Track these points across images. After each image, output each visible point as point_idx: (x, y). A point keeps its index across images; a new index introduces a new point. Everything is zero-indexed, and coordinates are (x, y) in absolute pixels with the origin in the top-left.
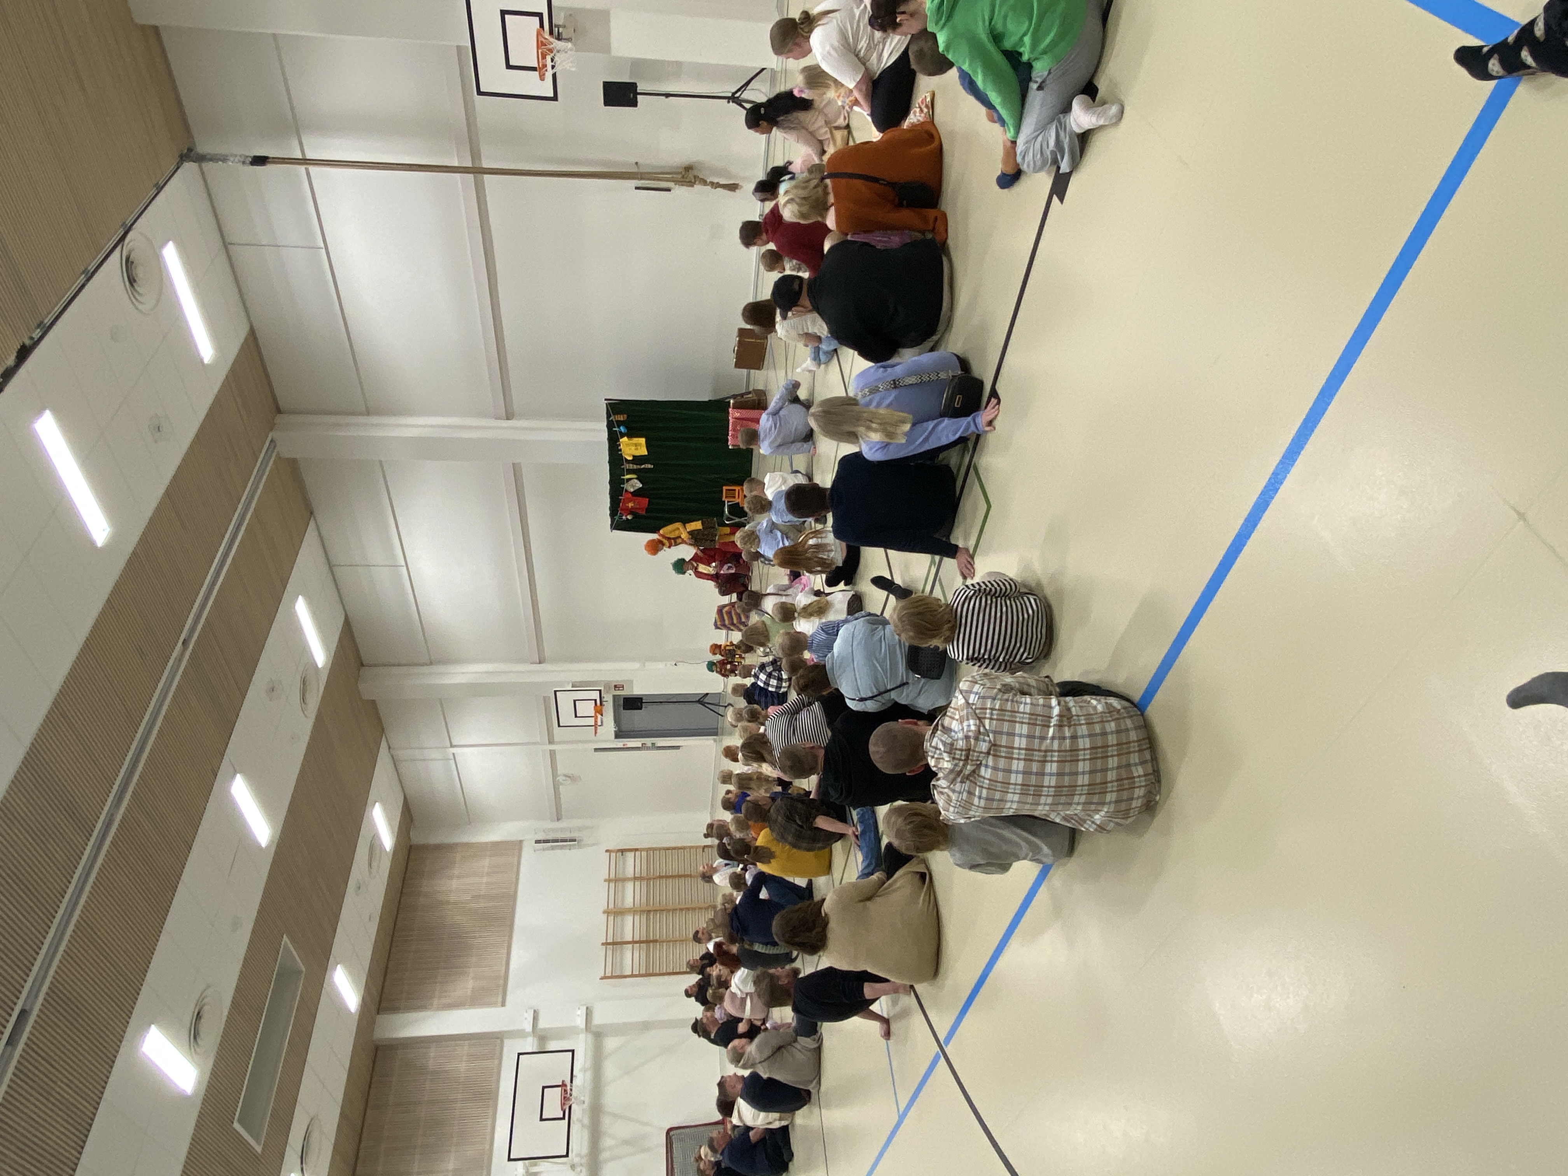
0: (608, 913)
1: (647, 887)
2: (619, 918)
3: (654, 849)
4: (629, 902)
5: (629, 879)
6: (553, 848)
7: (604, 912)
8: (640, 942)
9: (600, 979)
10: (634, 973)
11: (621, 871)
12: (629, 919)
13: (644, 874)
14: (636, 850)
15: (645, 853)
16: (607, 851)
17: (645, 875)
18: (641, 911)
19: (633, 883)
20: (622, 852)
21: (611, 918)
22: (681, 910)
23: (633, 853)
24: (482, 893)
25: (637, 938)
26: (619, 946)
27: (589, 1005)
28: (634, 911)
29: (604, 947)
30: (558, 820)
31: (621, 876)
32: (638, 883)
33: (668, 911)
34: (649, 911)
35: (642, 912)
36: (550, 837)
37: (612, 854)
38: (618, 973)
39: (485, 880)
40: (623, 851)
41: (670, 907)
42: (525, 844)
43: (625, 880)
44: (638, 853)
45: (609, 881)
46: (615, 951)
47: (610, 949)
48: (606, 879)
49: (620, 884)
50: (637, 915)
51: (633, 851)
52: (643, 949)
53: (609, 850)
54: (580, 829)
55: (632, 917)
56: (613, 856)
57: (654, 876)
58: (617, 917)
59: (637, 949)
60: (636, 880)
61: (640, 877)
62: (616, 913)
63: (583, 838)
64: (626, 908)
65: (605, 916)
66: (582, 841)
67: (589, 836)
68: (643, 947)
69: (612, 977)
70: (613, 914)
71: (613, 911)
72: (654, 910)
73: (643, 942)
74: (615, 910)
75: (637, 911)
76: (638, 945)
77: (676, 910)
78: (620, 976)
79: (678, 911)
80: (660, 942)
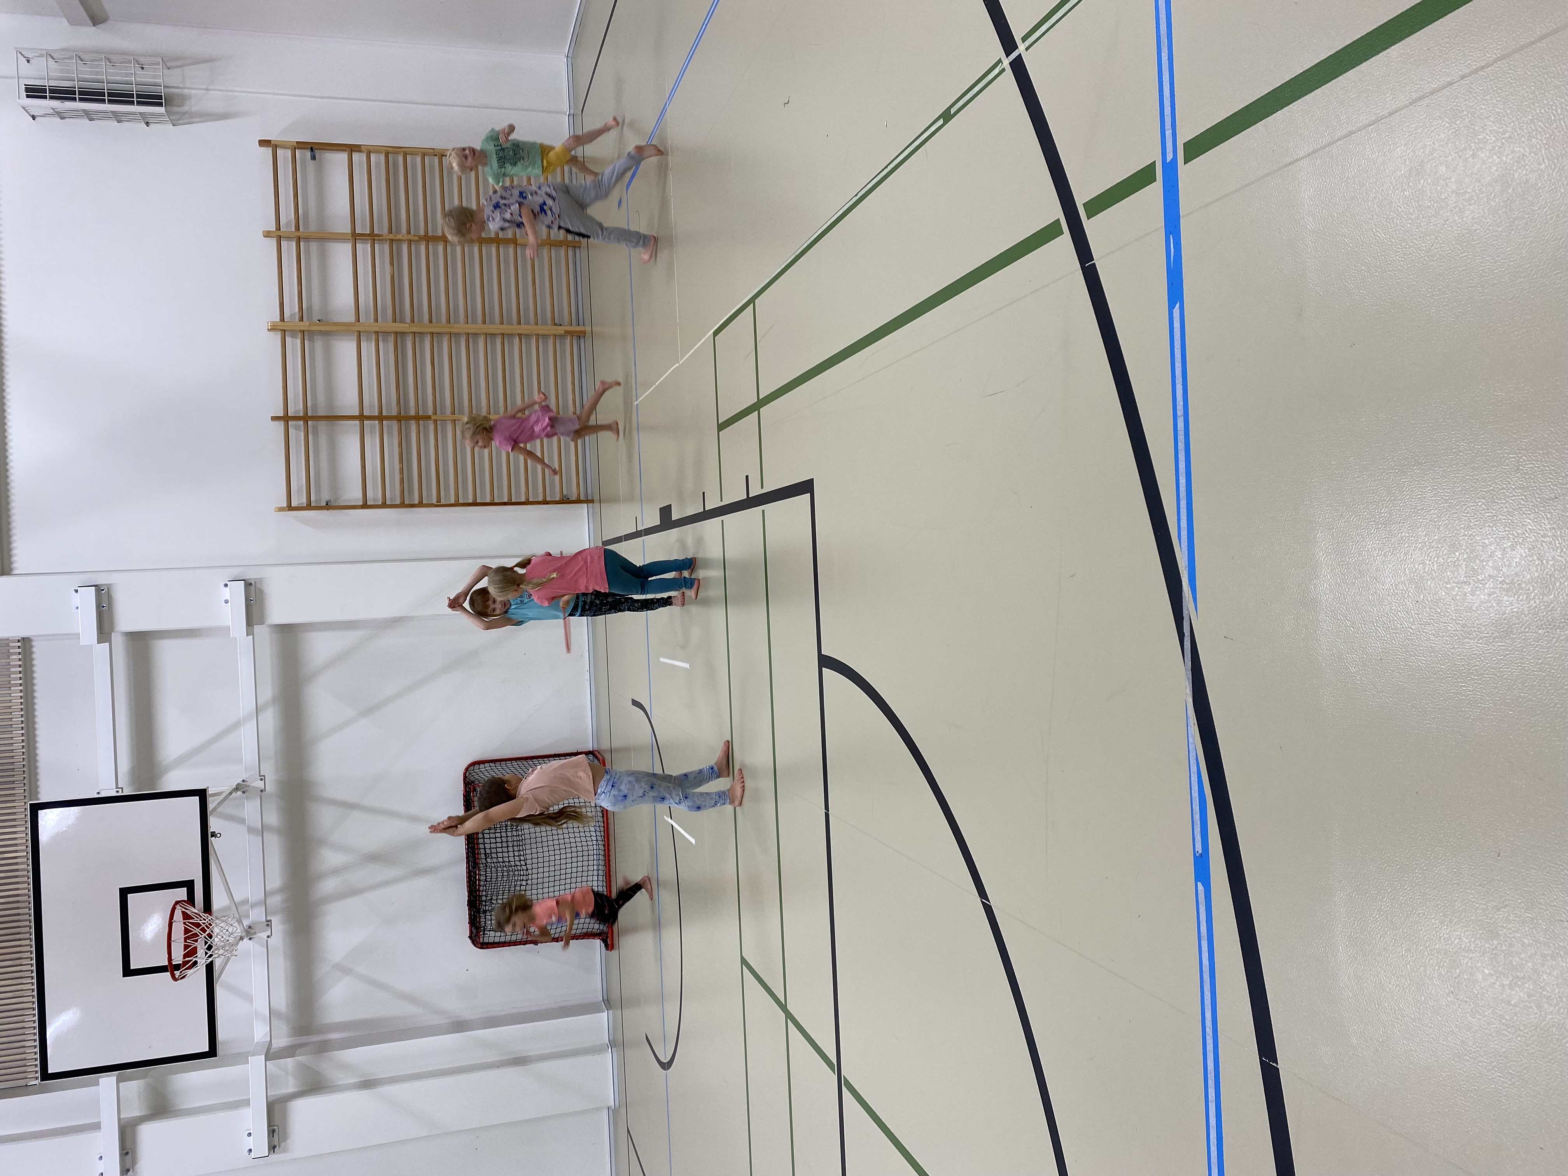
0: (284, 330)
1: (392, 264)
2: (319, 344)
3: (406, 152)
4: (341, 301)
5: (338, 238)
7: (273, 329)
8: (380, 418)
9: (276, 512)
10: (370, 496)
11: (312, 206)
13: (381, 228)
14: (354, 149)
15: (382, 157)
16: (263, 143)
17: (385, 231)
18: (377, 332)
19: (349, 246)
20: (312, 149)
21: (294, 344)
22: (493, 336)
23: (343, 157)
25: (371, 409)
26: (322, 425)
27: (251, 575)
28: (360, 332)
29: (282, 424)
30: (94, 19)
31: (313, 228)
32: (364, 249)
33: (454, 335)
34: (401, 334)
35: (380, 334)
36: (77, 79)
37: (280, 152)
38: (325, 498)
40: (314, 149)
41: (461, 327)
43: (326, 238)
44: (359, 156)
45: (277, 235)
46: (313, 435)
47: (297, 428)
48: (269, 232)
49: (314, 246)
50: (369, 340)
51: (346, 151)
52: (390, 434)
53: (270, 141)
54: (170, 61)
55: (354, 345)
56: (285, 158)
57: (410, 237)
58: (311, 340)
59: (372, 432)
60: (359, 239)
61: (369, 234)
62: (308, 331)
63: (186, 91)
64: (336, 324)
65: (277, 337)
66: (183, 98)
67: (205, 87)
68: (390, 428)
69: (309, 507)
70: (299, 334)
71: (299, 328)
72: (416, 333)
73: (389, 418)
74: (304, 325)
75: (367, 332)
76: (376, 423)
77: (477, 335)
78: (331, 508)
79: (483, 336)
80: (436, 421)
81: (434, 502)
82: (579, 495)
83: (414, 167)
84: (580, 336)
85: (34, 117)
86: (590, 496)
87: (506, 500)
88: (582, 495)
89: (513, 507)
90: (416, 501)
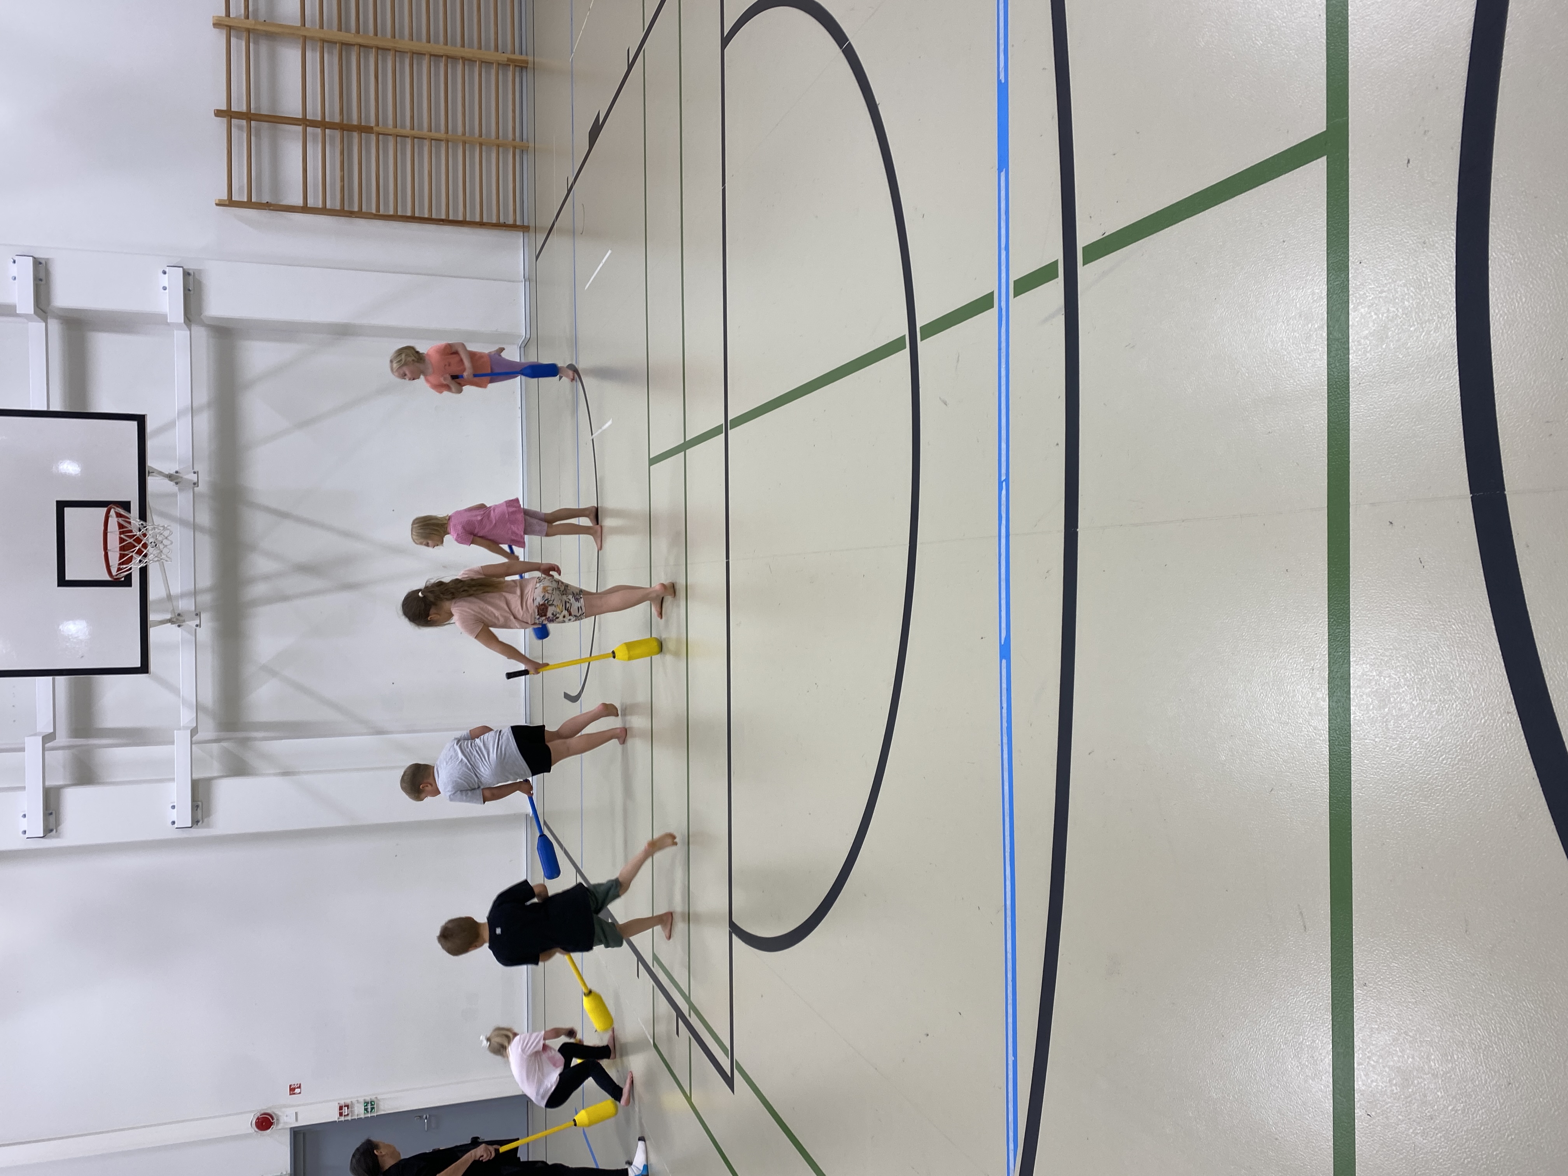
0: (230, 28)
2: (264, 47)
4: (288, 7)
7: (217, 25)
8: (323, 125)
9: (217, 205)
10: (310, 203)
12: (290, 55)
18: (323, 41)
21: (238, 45)
22: (436, 57)
25: (314, 113)
26: (265, 125)
27: (191, 266)
28: (305, 38)
29: (224, 120)
33: (399, 52)
34: (346, 46)
35: (325, 43)
38: (266, 199)
41: (405, 43)
46: (256, 136)
47: (240, 128)
50: (314, 50)
52: (332, 145)
55: (300, 52)
58: (256, 43)
59: (314, 139)
62: (254, 29)
64: (280, 24)
65: (221, 36)
68: (332, 138)
69: (249, 204)
70: (245, 34)
71: (244, 26)
72: (360, 46)
73: (332, 126)
74: (250, 23)
75: (312, 39)
76: (319, 130)
77: (421, 54)
78: (271, 208)
79: (427, 57)
80: (378, 134)
81: (374, 211)
84: (522, 67)
86: (526, 224)
87: (443, 217)
88: (518, 223)
89: (451, 227)
90: (356, 209)
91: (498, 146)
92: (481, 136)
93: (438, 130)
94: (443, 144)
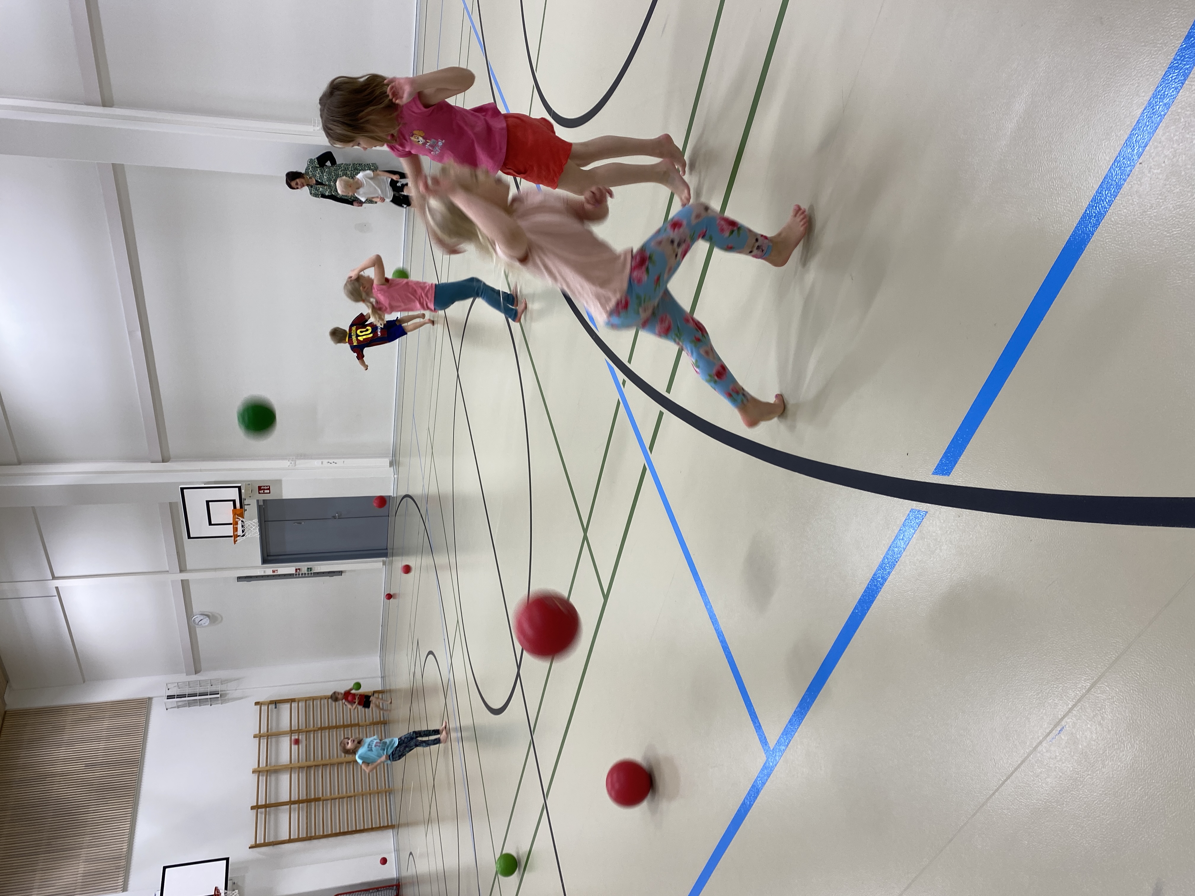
0: (259, 772)
1: (306, 740)
2: (273, 778)
3: (313, 699)
4: (284, 758)
5: (284, 733)
6: (190, 704)
7: (254, 772)
8: (299, 802)
9: (250, 848)
10: (292, 838)
11: (274, 724)
12: (285, 778)
13: (302, 726)
14: (292, 700)
15: (304, 704)
16: (257, 703)
17: (304, 728)
18: (299, 768)
19: (289, 738)
21: (263, 779)
23: (288, 706)
24: (100, 760)
25: (294, 798)
26: (272, 809)
28: (291, 768)
29: (255, 811)
30: (197, 672)
31: (274, 730)
32: (294, 737)
33: (332, 765)
34: (309, 767)
36: (187, 691)
37: (263, 706)
38: (272, 840)
39: (102, 745)
40: (276, 703)
42: (154, 701)
43: (279, 734)
44: (294, 705)
45: (259, 736)
46: (268, 815)
47: (261, 813)
48: (256, 735)
49: (274, 740)
50: (295, 773)
51: (289, 702)
52: (303, 811)
53: (259, 702)
54: (223, 682)
55: (289, 775)
56: (264, 710)
57: (315, 728)
58: (270, 776)
59: (295, 810)
60: (294, 733)
61: (297, 730)
62: (269, 770)
63: (228, 692)
64: (281, 766)
65: (255, 776)
66: (226, 695)
67: (234, 689)
68: (303, 808)
69: (265, 845)
70: (265, 774)
71: (265, 769)
72: (315, 766)
73: (302, 802)
74: (268, 768)
75: (295, 768)
76: (297, 805)
77: (342, 763)
78: (274, 843)
79: (345, 764)
80: (324, 800)
81: (321, 834)
82: (388, 824)
83: (317, 704)
85: (167, 709)
86: (393, 824)
87: (354, 829)
88: (390, 824)
89: (358, 834)
90: (313, 835)
91: (378, 793)
92: (370, 790)
93: (350, 791)
94: (353, 798)
